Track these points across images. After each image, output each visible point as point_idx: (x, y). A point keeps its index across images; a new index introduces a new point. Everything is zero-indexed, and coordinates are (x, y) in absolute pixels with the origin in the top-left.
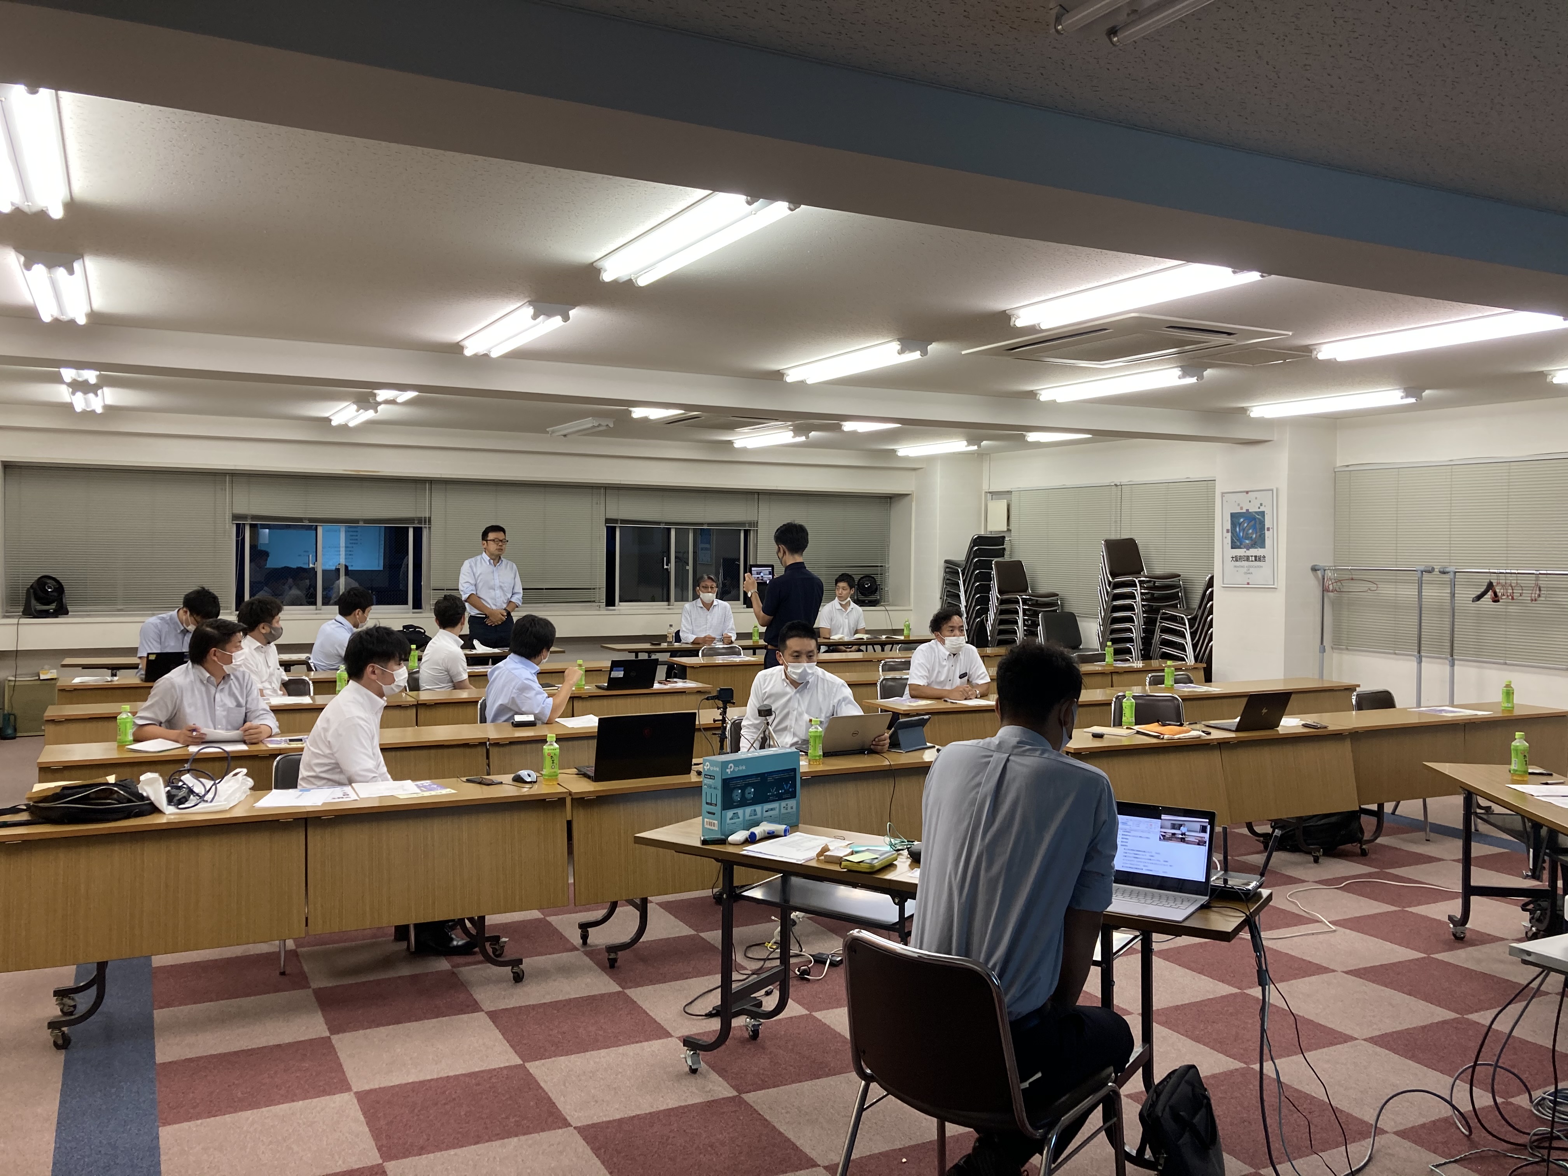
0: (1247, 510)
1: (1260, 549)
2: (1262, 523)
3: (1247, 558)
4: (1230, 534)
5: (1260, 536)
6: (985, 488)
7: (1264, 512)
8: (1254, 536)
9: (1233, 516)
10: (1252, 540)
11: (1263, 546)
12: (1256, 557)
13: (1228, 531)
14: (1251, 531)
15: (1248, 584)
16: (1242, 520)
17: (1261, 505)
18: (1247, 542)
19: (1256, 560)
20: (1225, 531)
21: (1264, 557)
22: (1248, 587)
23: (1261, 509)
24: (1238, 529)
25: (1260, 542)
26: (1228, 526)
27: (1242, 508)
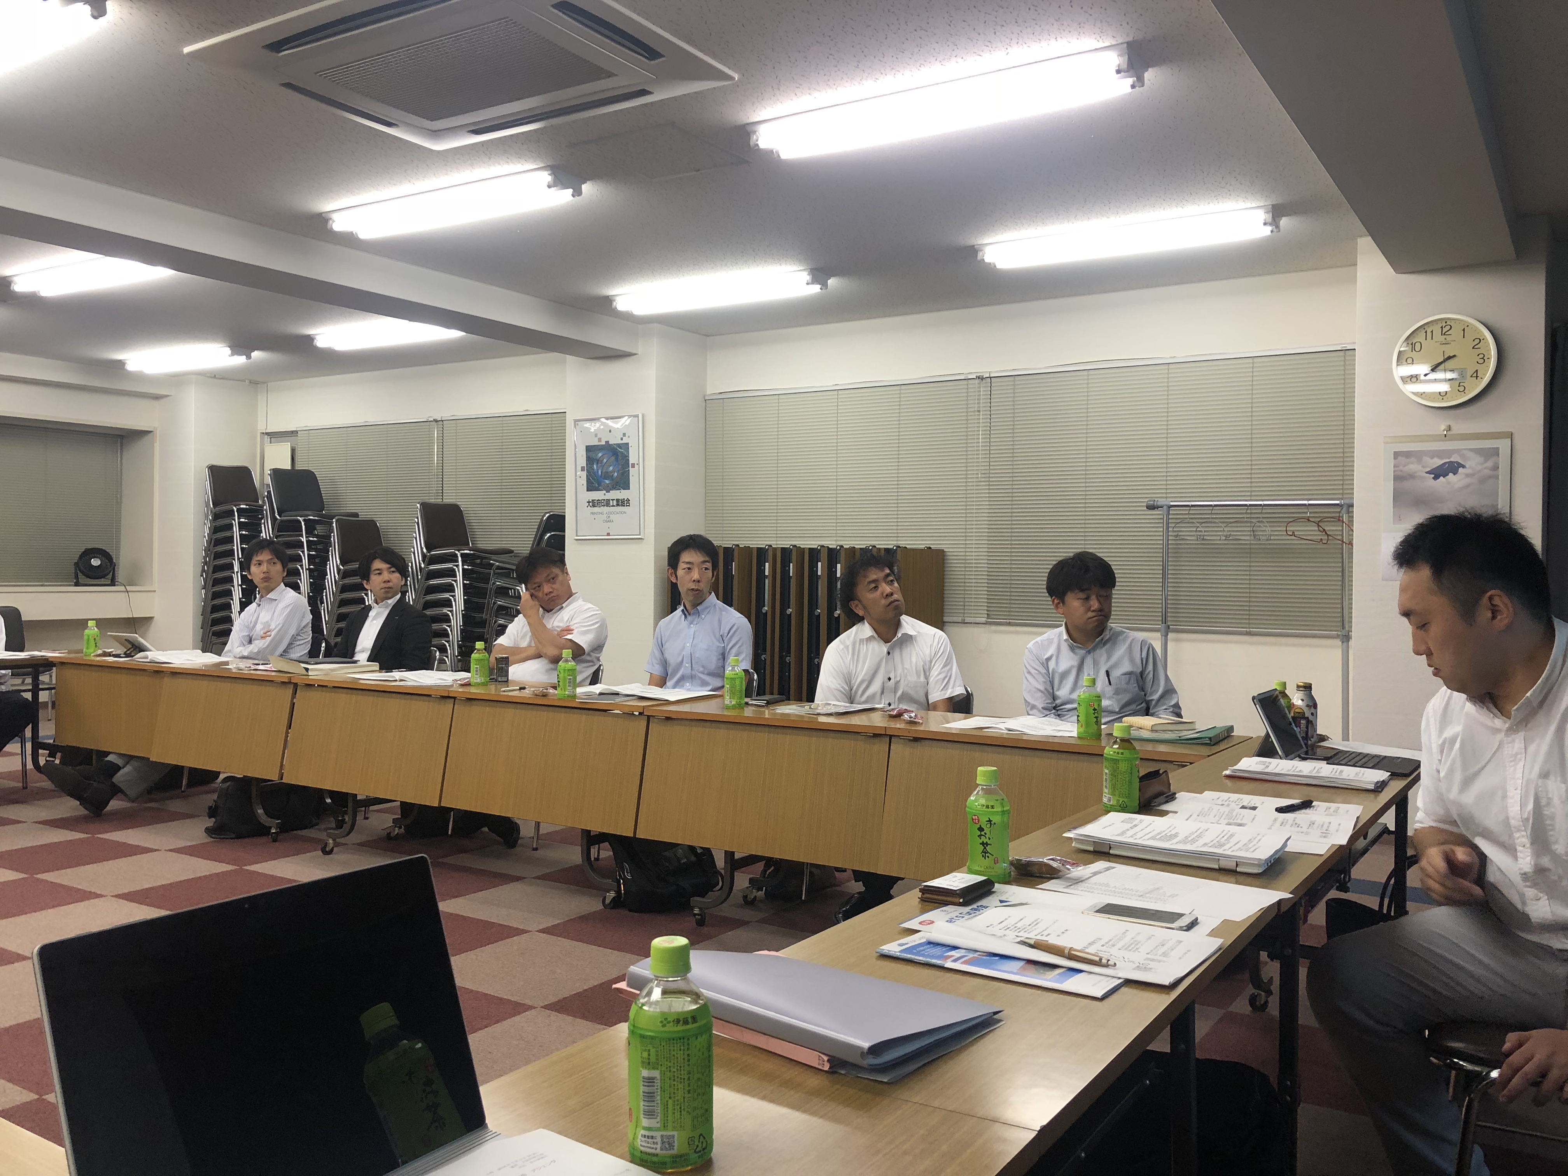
0: (607, 442)
1: (622, 491)
2: (626, 458)
3: (607, 503)
4: (585, 473)
5: (623, 474)
6: (261, 427)
7: (628, 444)
8: (616, 474)
9: (589, 449)
10: (613, 480)
11: (627, 487)
12: (618, 500)
13: (583, 469)
14: (611, 468)
15: (608, 534)
16: (600, 455)
17: (624, 435)
18: (607, 482)
19: (618, 505)
20: (579, 468)
21: (628, 500)
22: (608, 539)
23: (624, 441)
24: (595, 467)
25: (623, 483)
26: (582, 461)
27: (600, 440)
